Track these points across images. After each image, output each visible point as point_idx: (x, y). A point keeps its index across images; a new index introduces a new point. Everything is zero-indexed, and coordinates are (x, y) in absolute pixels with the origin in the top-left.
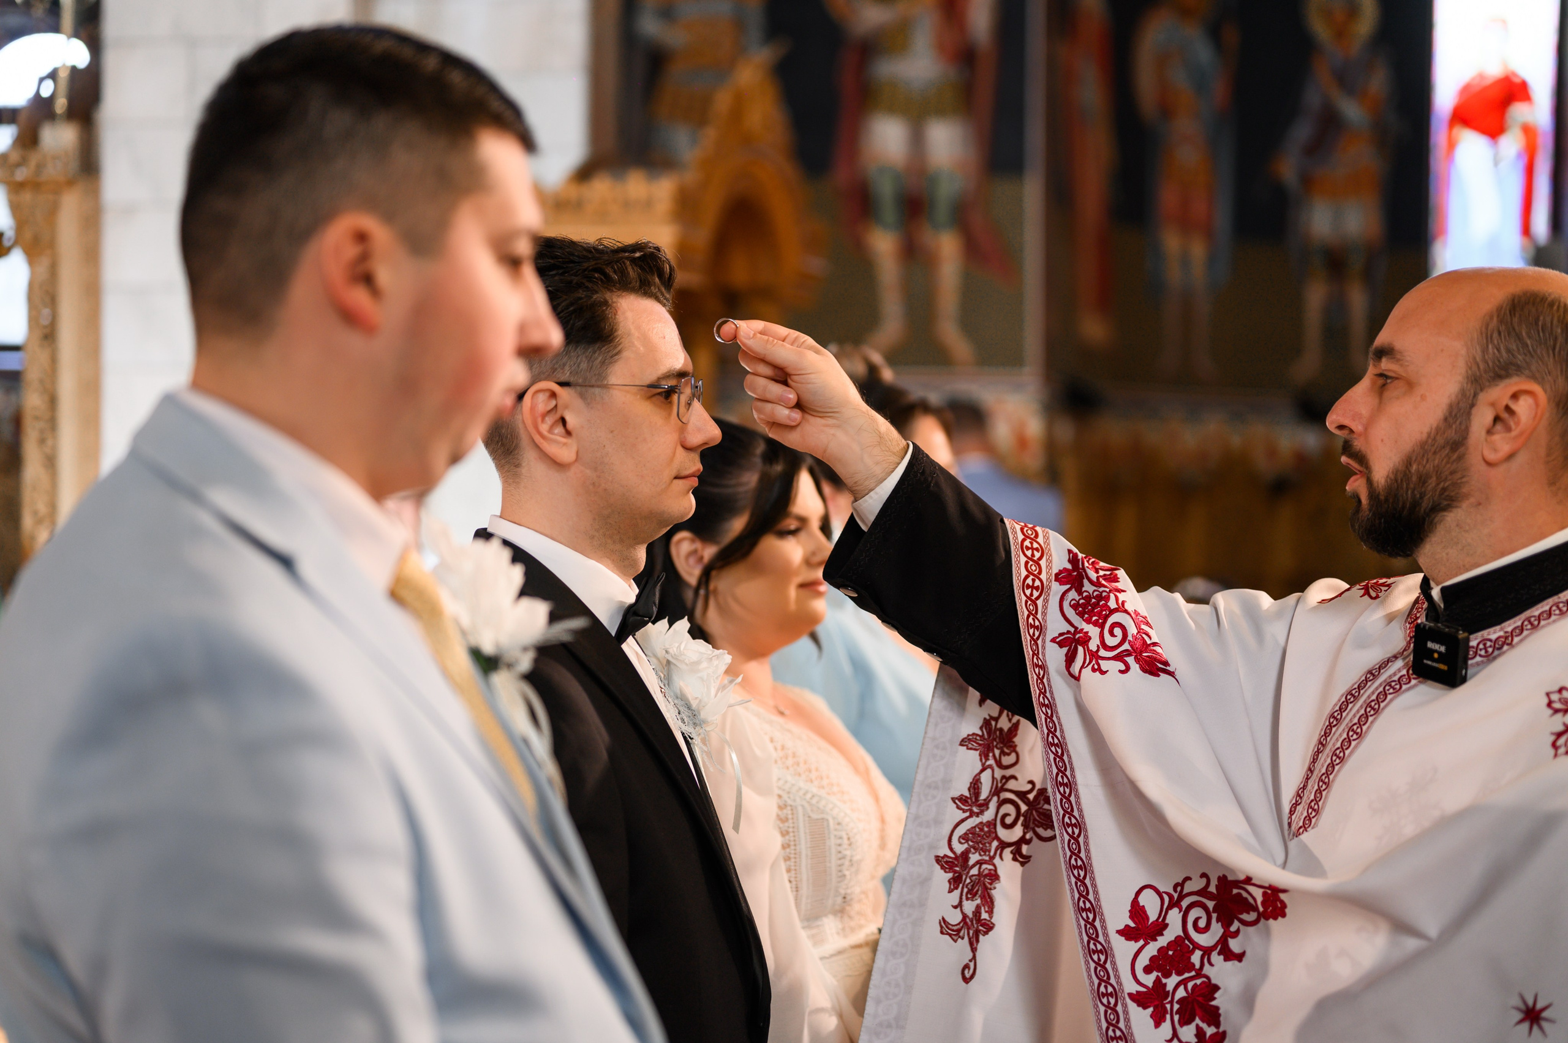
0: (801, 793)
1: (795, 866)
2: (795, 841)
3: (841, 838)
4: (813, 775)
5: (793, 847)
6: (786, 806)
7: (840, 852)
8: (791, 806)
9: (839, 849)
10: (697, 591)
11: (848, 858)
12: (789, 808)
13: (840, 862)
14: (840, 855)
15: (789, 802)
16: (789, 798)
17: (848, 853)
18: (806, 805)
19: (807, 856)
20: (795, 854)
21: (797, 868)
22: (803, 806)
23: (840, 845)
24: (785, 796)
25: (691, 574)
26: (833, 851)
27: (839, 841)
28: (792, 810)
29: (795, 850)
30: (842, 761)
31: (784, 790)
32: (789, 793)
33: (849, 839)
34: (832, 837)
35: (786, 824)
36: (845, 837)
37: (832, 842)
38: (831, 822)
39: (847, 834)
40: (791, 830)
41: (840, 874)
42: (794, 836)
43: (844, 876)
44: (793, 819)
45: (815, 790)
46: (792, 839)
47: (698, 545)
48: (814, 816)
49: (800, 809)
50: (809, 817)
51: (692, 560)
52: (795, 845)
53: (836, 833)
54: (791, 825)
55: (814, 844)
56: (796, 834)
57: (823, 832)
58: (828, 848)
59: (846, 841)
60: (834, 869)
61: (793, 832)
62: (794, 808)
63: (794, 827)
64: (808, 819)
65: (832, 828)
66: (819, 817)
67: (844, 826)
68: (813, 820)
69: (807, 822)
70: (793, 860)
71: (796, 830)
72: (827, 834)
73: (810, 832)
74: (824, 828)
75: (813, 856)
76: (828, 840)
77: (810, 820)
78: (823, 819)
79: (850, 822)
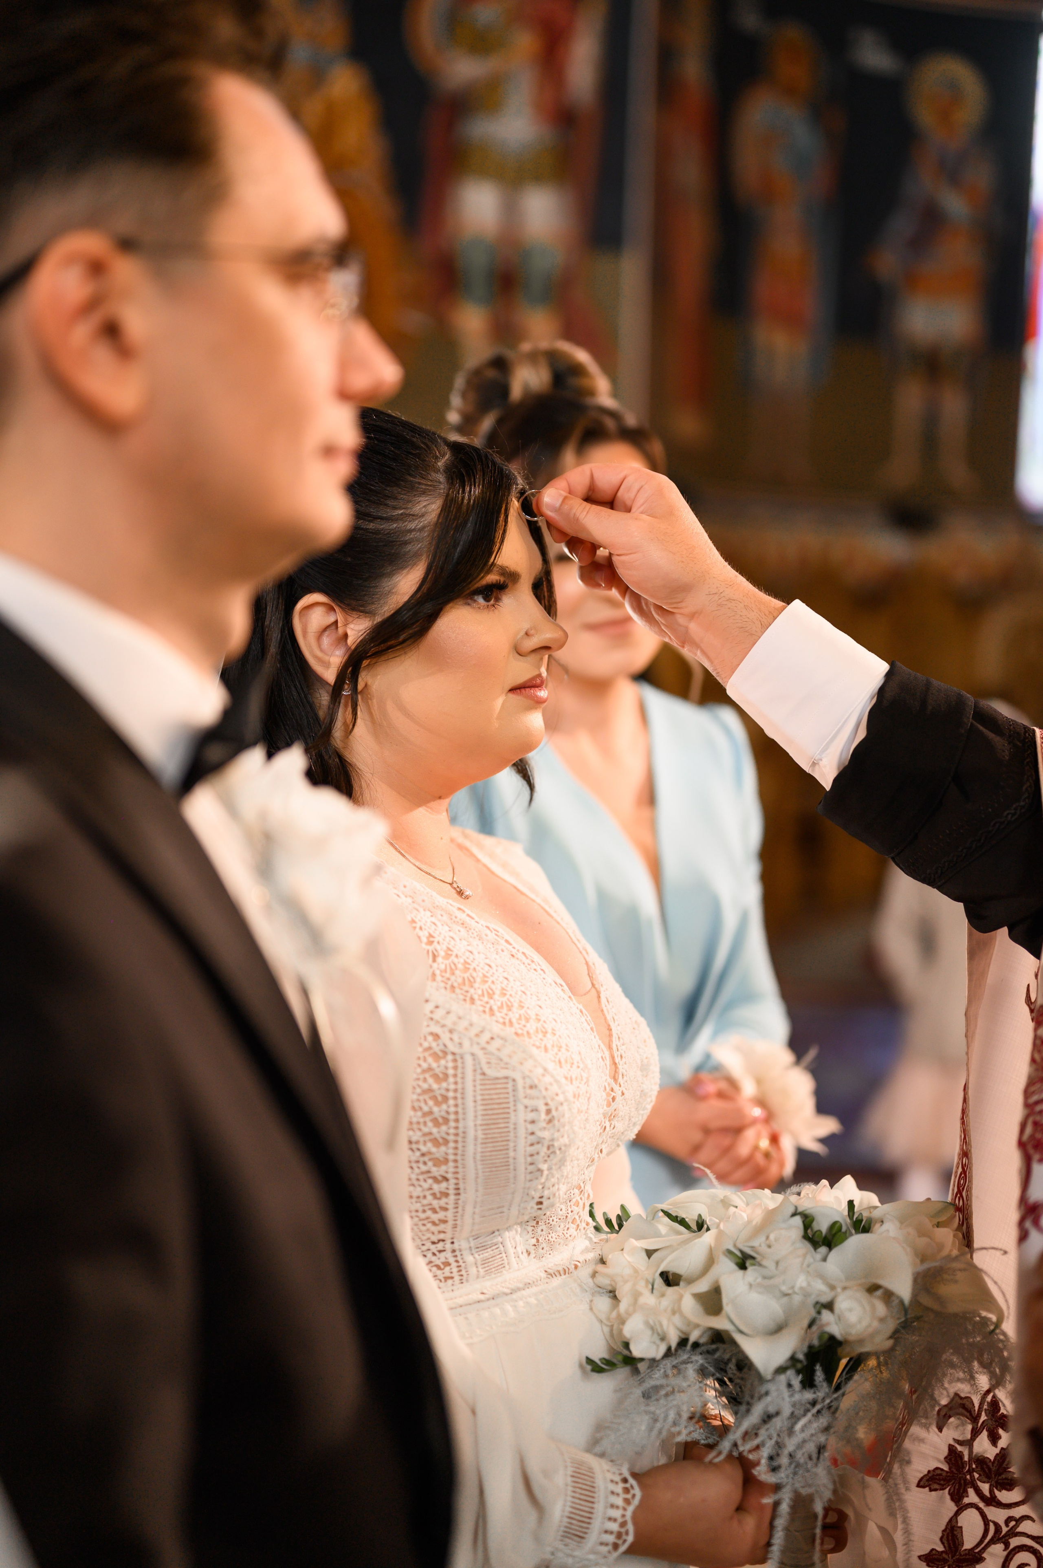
0: (474, 1031)
1: (456, 1154)
2: (456, 1113)
3: (535, 1110)
4: (495, 1004)
5: (452, 1124)
6: (445, 1053)
7: (533, 1133)
8: (454, 1054)
9: (532, 1128)
10: (336, 691)
11: (546, 1143)
12: (450, 1057)
13: (530, 1150)
14: (532, 1138)
15: (451, 1047)
16: (451, 1039)
17: (546, 1134)
18: (480, 1054)
19: (476, 1139)
20: (457, 1135)
21: (459, 1158)
22: (473, 1054)
23: (533, 1122)
24: (445, 1037)
25: (327, 665)
26: (522, 1132)
27: (531, 1116)
28: (455, 1061)
29: (457, 1128)
30: (551, 975)
31: (443, 1026)
32: (451, 1031)
33: (548, 1112)
34: (521, 1108)
35: (444, 1085)
36: (543, 1109)
37: (521, 1116)
38: (520, 1083)
39: (546, 1104)
40: (451, 1094)
41: (531, 1168)
42: (456, 1105)
43: (540, 1171)
44: (454, 1076)
45: (496, 1029)
46: (452, 1109)
47: (339, 616)
48: (491, 1073)
49: (469, 1060)
50: (484, 1074)
51: (326, 641)
52: (457, 1121)
53: (527, 1102)
54: (452, 1087)
55: (490, 1119)
56: (460, 1101)
57: (506, 1100)
58: (512, 1126)
59: (543, 1116)
60: (521, 1160)
61: (455, 1098)
62: (458, 1057)
63: (456, 1091)
64: (482, 1077)
65: (521, 1093)
66: (499, 1075)
67: (540, 1091)
68: (488, 1080)
69: (478, 1082)
70: (452, 1145)
71: (459, 1095)
72: (511, 1104)
73: (483, 1100)
74: (508, 1093)
75: (486, 1138)
76: (512, 1114)
77: (483, 1080)
78: (506, 1078)
79: (551, 1084)
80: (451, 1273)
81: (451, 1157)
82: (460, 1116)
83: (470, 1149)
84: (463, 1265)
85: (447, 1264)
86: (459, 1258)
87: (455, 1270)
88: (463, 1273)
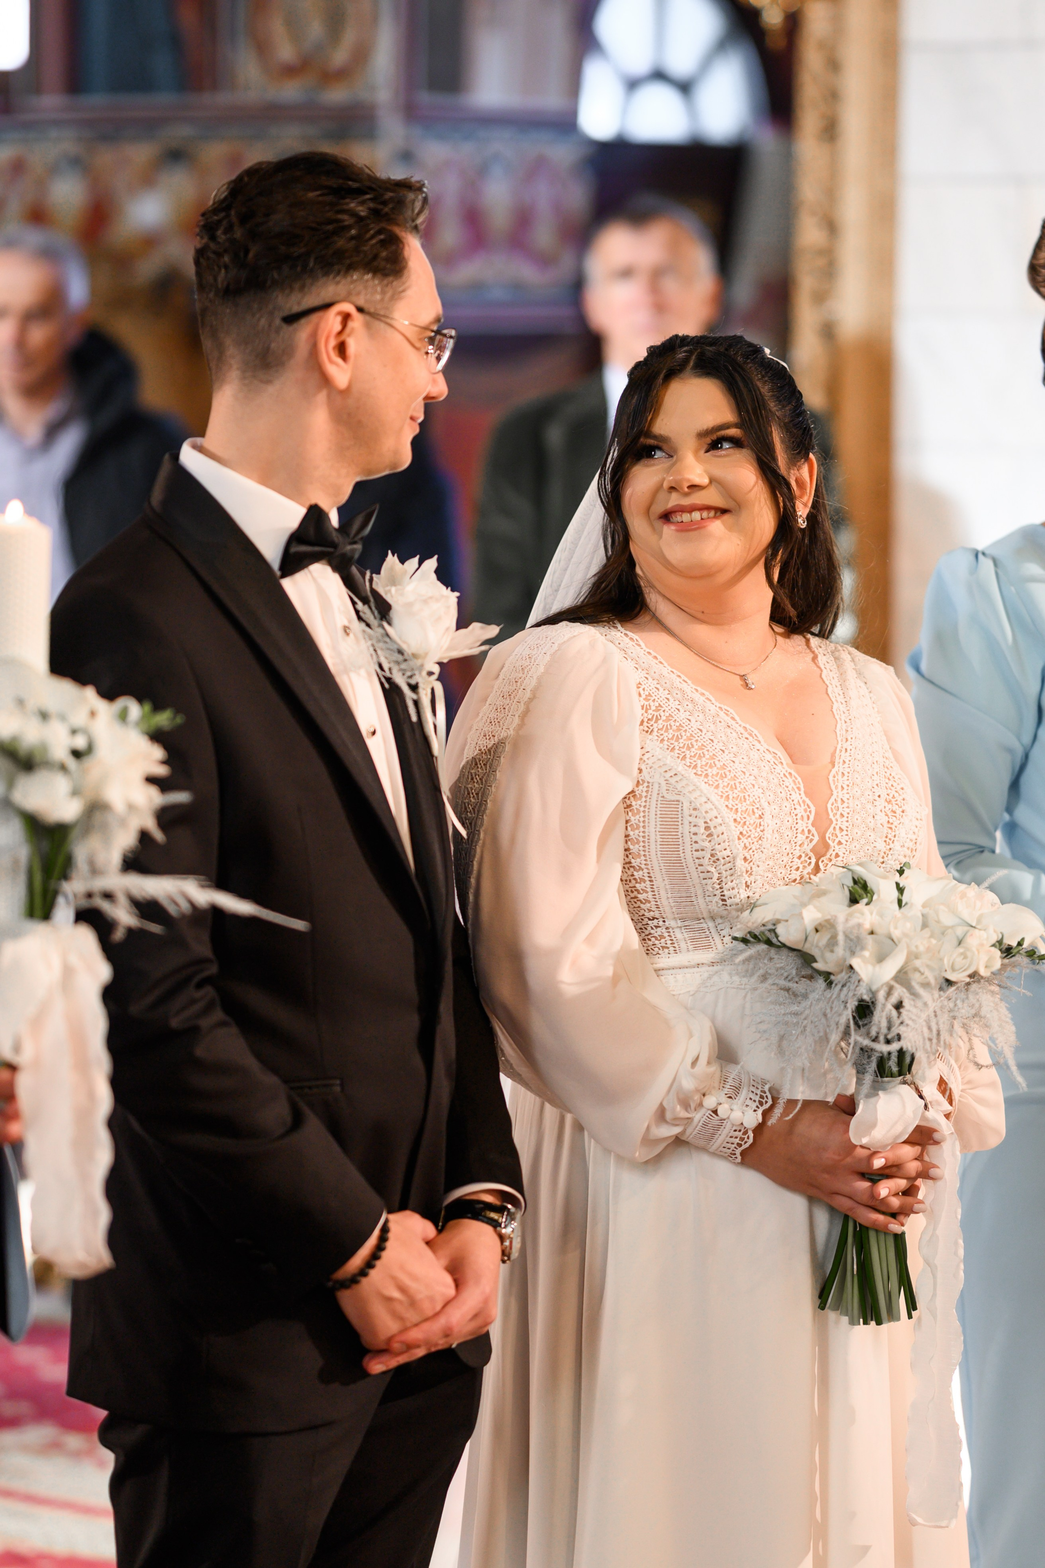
0: (665, 770)
1: (644, 851)
2: (644, 822)
5: (642, 829)
6: (641, 780)
7: (696, 842)
8: (649, 782)
9: (695, 838)
12: (644, 783)
13: (696, 854)
14: (696, 846)
15: (648, 778)
19: (656, 841)
20: (644, 837)
21: (647, 853)
22: (659, 783)
23: (695, 834)
26: (687, 840)
27: (694, 830)
29: (644, 832)
31: (646, 764)
32: (649, 767)
33: (707, 828)
34: (687, 823)
37: (687, 829)
38: (686, 805)
39: (706, 823)
41: (700, 868)
42: (644, 817)
43: (710, 872)
44: (646, 797)
45: (679, 769)
46: (642, 819)
48: (669, 797)
49: (656, 786)
50: (664, 797)
52: (644, 827)
53: (691, 819)
54: (643, 804)
55: (665, 828)
56: (647, 814)
57: (676, 816)
58: (680, 835)
59: (702, 830)
60: (690, 860)
61: (644, 811)
62: (650, 785)
63: (645, 806)
64: (662, 799)
65: (686, 812)
66: (673, 798)
67: (702, 813)
68: (666, 801)
69: (659, 802)
70: (642, 844)
71: (646, 810)
72: (680, 819)
73: (661, 814)
74: (678, 811)
75: (662, 842)
76: (680, 826)
77: (663, 801)
78: (677, 801)
79: (711, 809)
80: (666, 944)
81: (642, 853)
82: (646, 824)
83: (653, 847)
84: (675, 939)
85: (662, 937)
86: (672, 934)
87: (669, 942)
88: (676, 945)
